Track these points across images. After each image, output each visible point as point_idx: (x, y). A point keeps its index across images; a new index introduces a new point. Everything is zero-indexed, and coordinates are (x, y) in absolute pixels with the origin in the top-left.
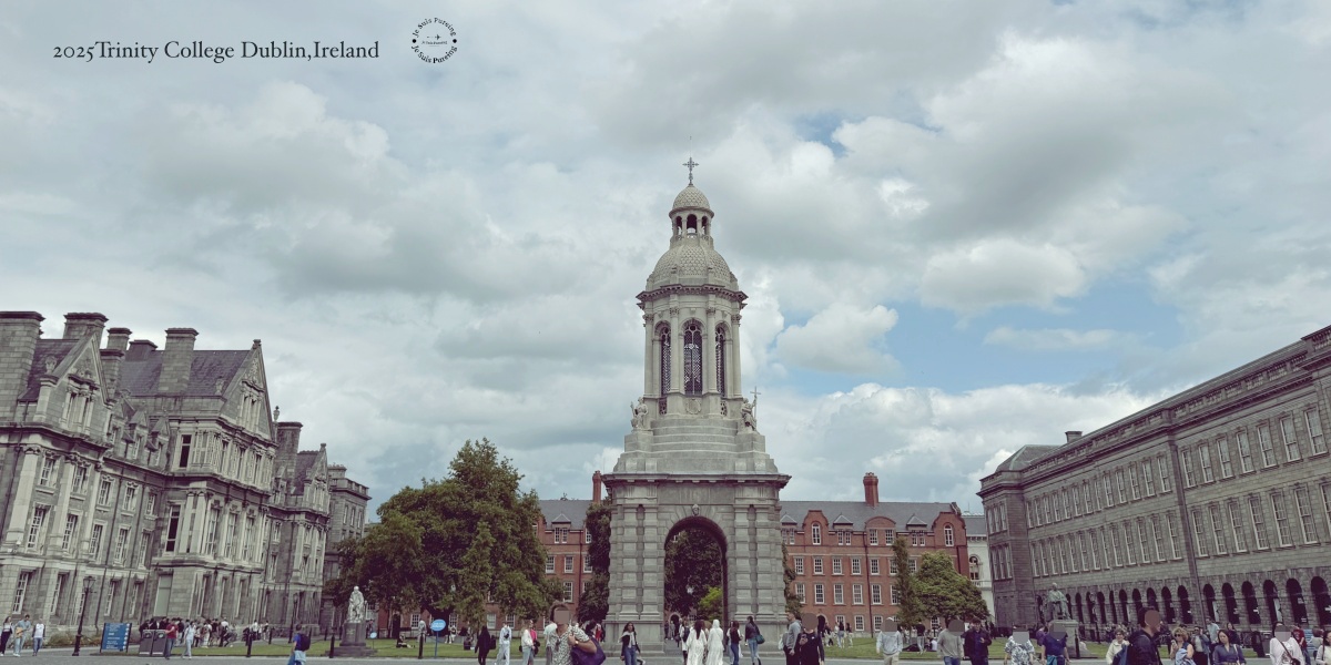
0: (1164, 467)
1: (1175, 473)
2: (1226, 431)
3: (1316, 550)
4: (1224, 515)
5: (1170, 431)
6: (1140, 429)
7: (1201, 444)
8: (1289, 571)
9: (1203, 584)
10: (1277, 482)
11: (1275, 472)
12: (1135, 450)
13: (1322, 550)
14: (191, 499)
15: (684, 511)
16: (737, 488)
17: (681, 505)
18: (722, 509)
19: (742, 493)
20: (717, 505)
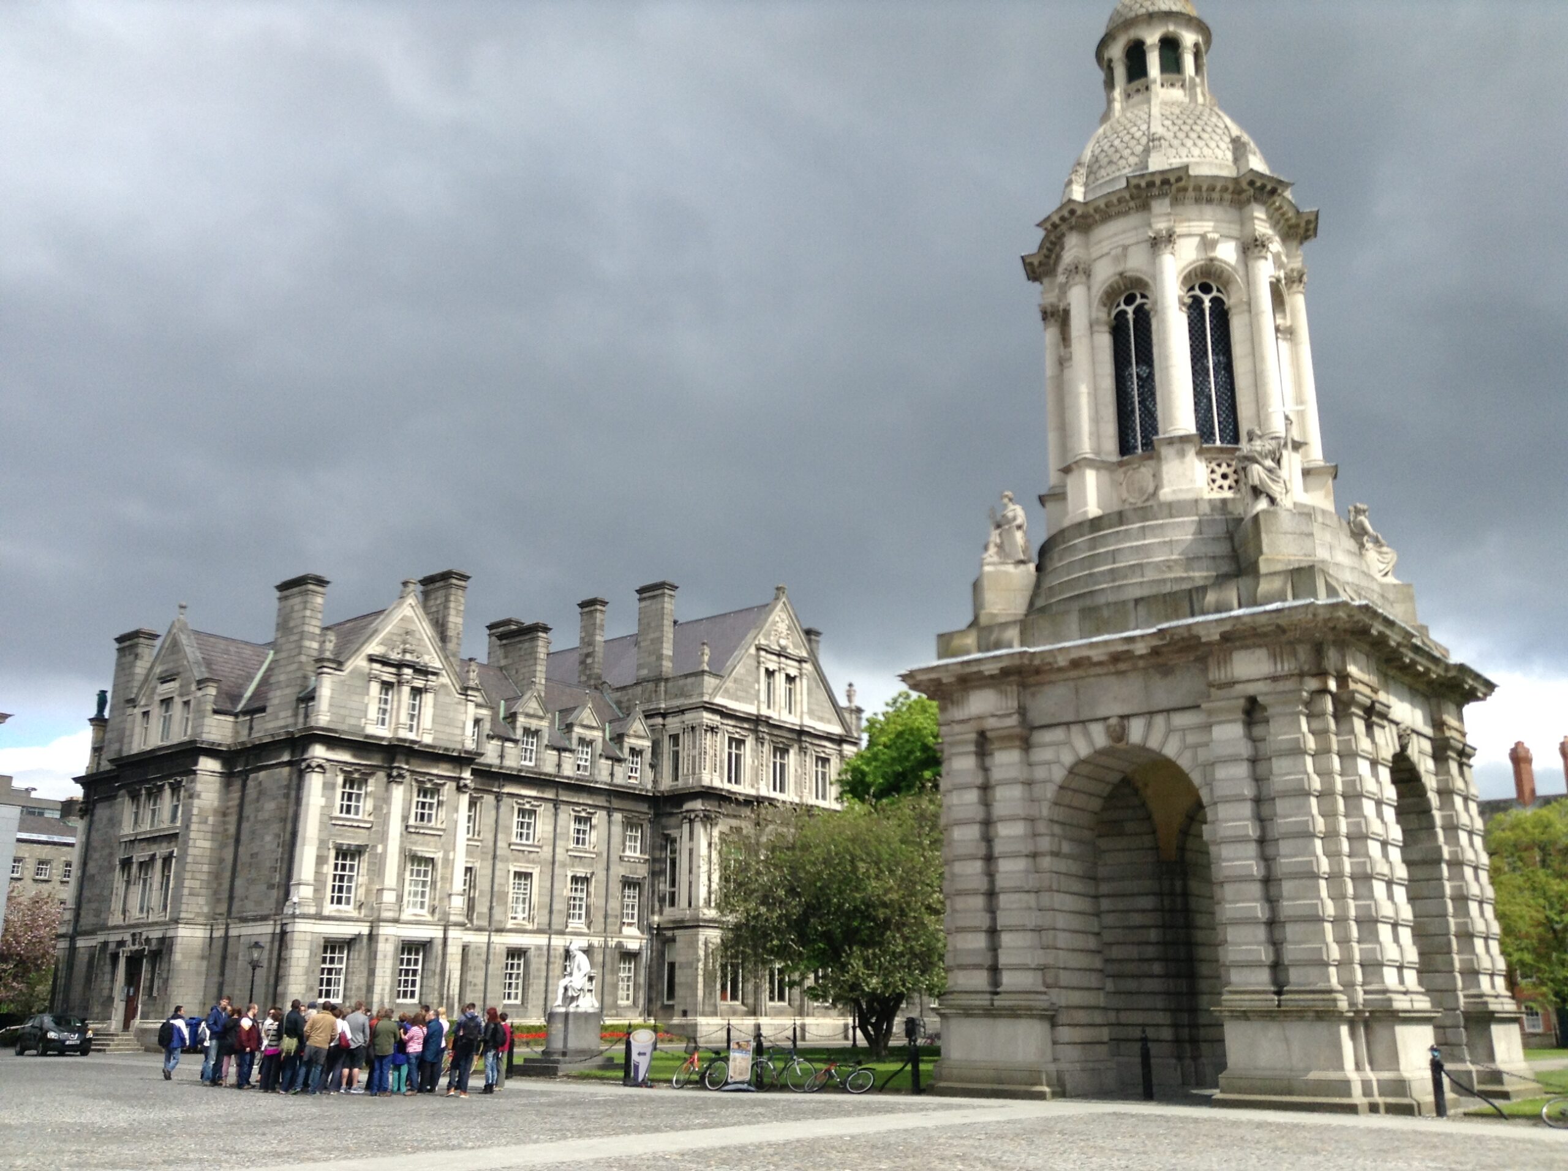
14: (686, 827)
15: (1087, 735)
16: (1210, 660)
17: (1083, 722)
18: (1179, 720)
19: (1223, 672)
20: (1168, 711)
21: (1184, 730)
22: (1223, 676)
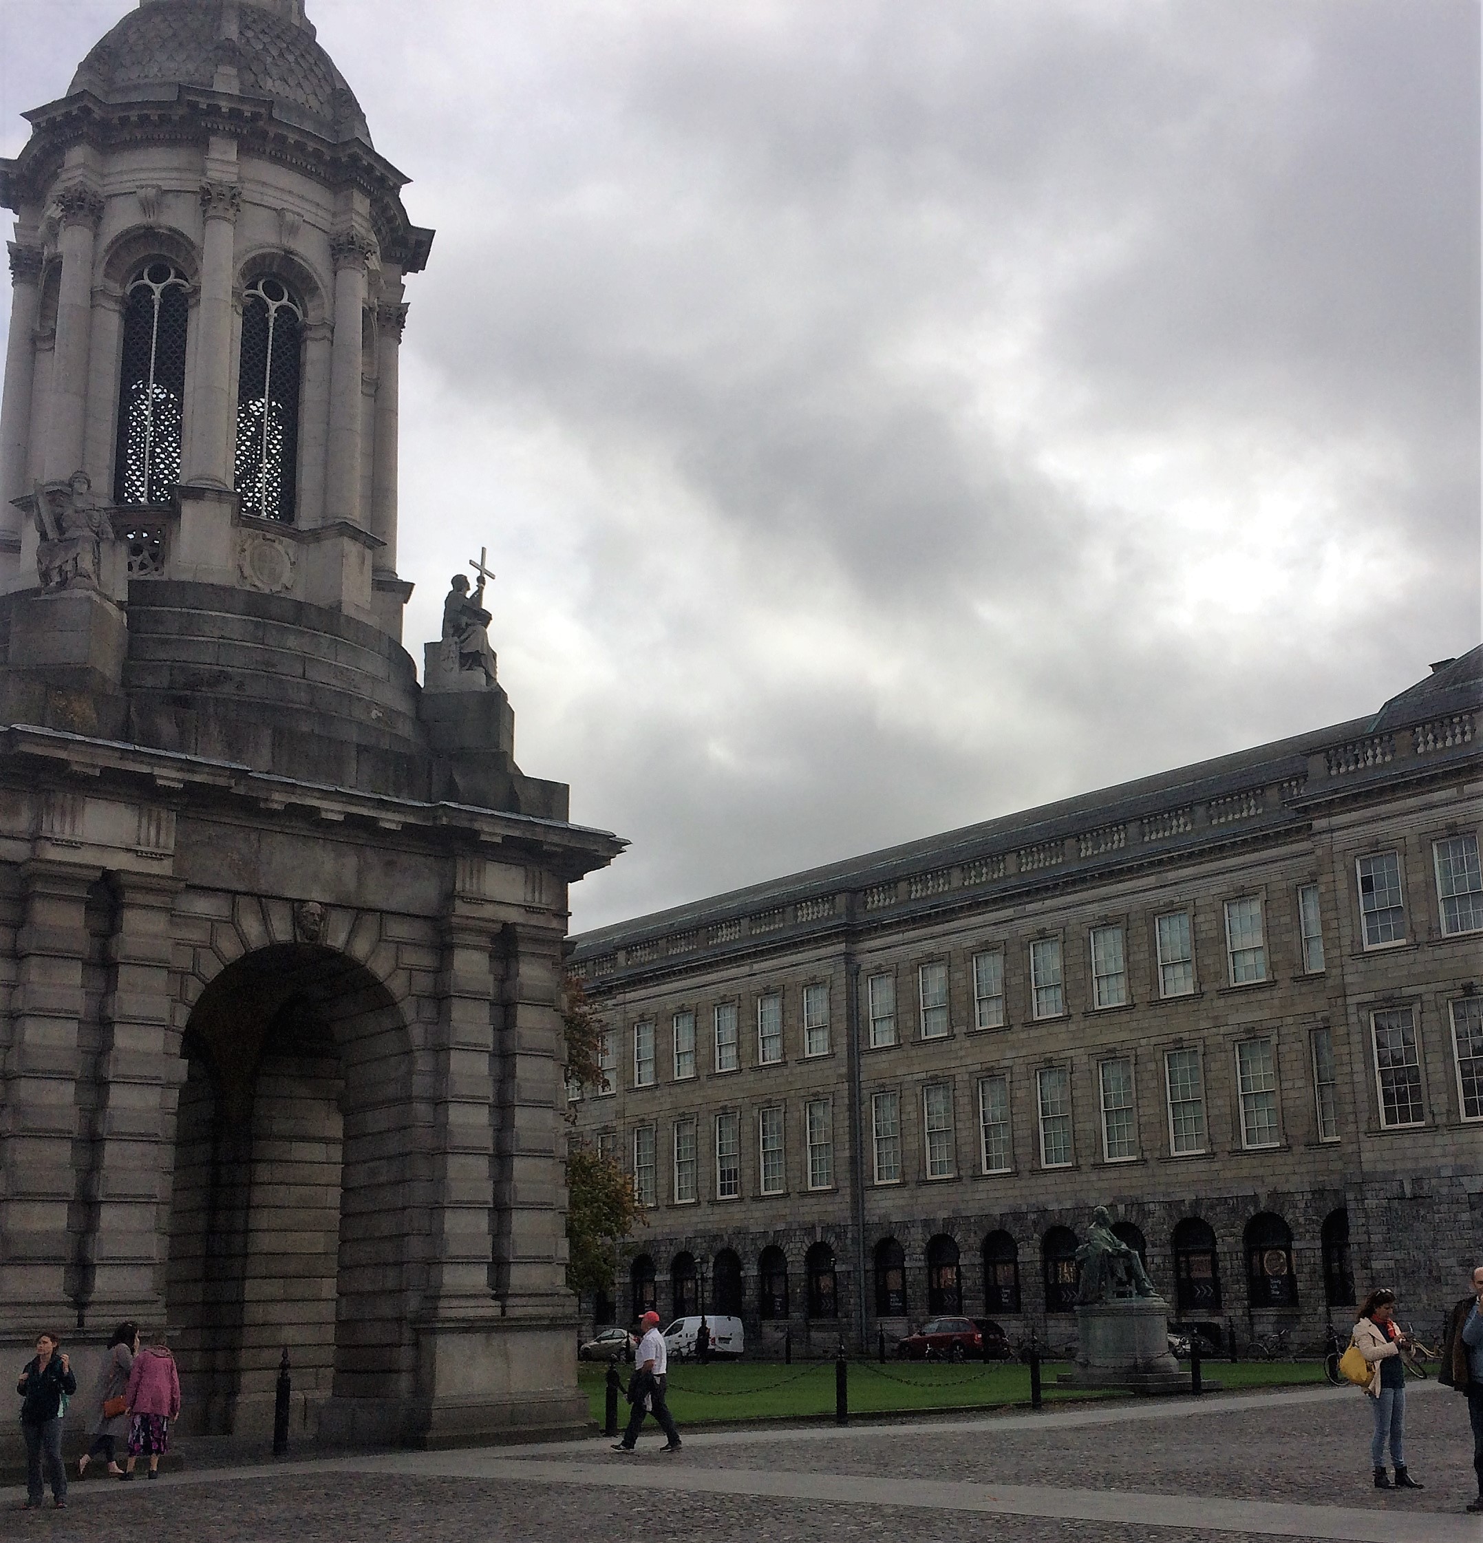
0: (818, 1006)
1: (850, 1018)
2: (1006, 936)
3: (1202, 1166)
4: (964, 1101)
5: (852, 933)
6: (765, 929)
7: (932, 960)
8: (1121, 1208)
9: (876, 1237)
10: (1123, 1036)
11: (1125, 1017)
12: (745, 970)
13: (1217, 1166)
15: (265, 919)
16: (460, 862)
17: (259, 897)
18: (399, 930)
19: (475, 881)
20: (382, 912)
21: (399, 944)
22: (475, 888)
